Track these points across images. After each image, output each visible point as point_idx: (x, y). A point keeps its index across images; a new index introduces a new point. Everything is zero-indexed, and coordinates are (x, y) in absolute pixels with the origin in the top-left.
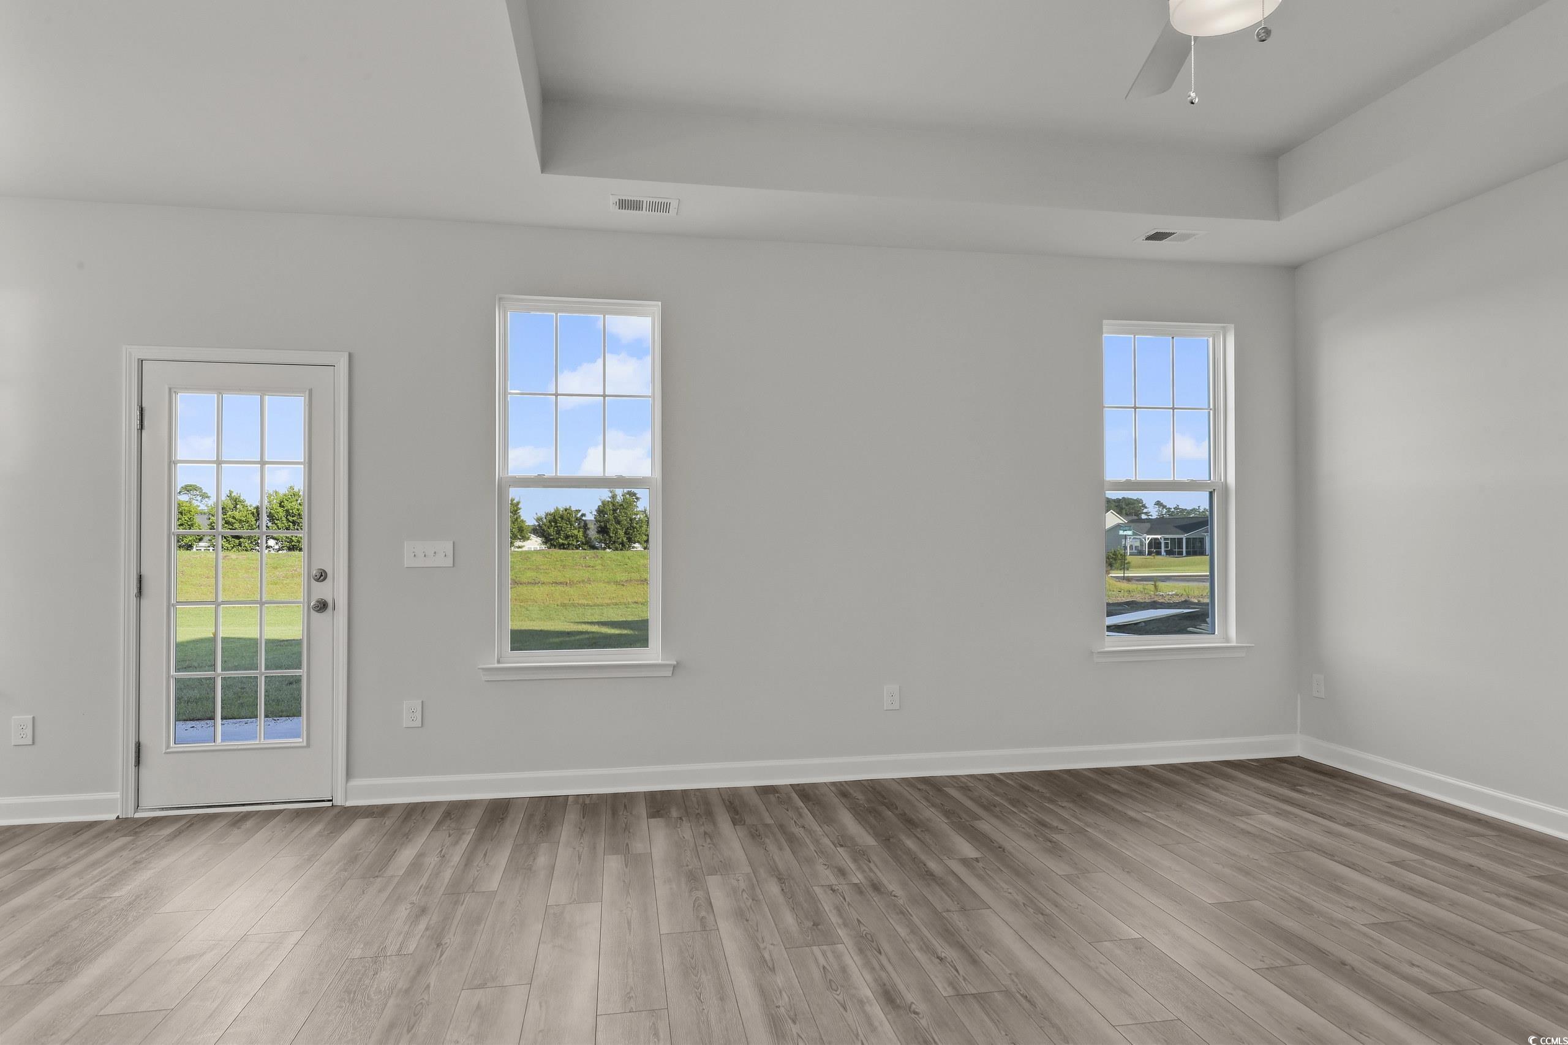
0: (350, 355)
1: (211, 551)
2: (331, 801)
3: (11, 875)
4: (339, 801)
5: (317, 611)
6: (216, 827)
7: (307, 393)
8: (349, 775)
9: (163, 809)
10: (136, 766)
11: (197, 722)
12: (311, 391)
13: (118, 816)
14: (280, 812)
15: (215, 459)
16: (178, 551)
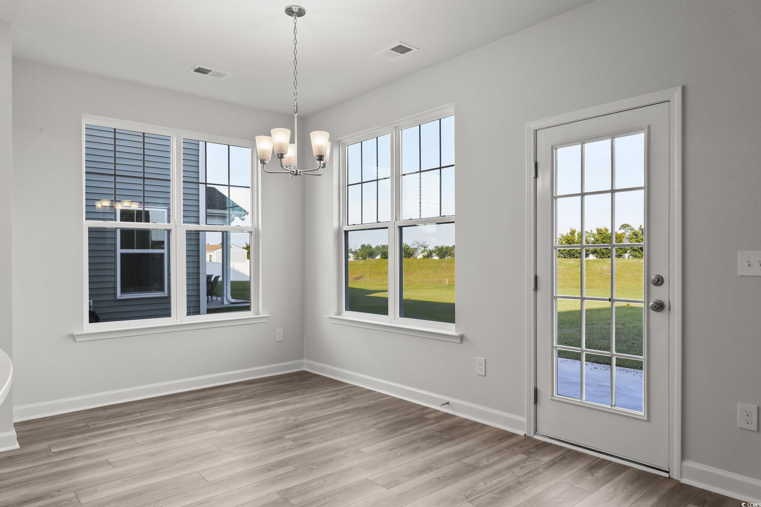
0: (684, 89)
1: (631, 258)
2: (668, 472)
3: (456, 463)
4: (675, 475)
5: (655, 310)
6: (581, 465)
7: (646, 129)
8: (684, 456)
9: (550, 438)
10: (534, 404)
11: (598, 365)
12: (649, 127)
13: (526, 434)
14: (626, 468)
15: (580, 192)
16: (558, 259)
